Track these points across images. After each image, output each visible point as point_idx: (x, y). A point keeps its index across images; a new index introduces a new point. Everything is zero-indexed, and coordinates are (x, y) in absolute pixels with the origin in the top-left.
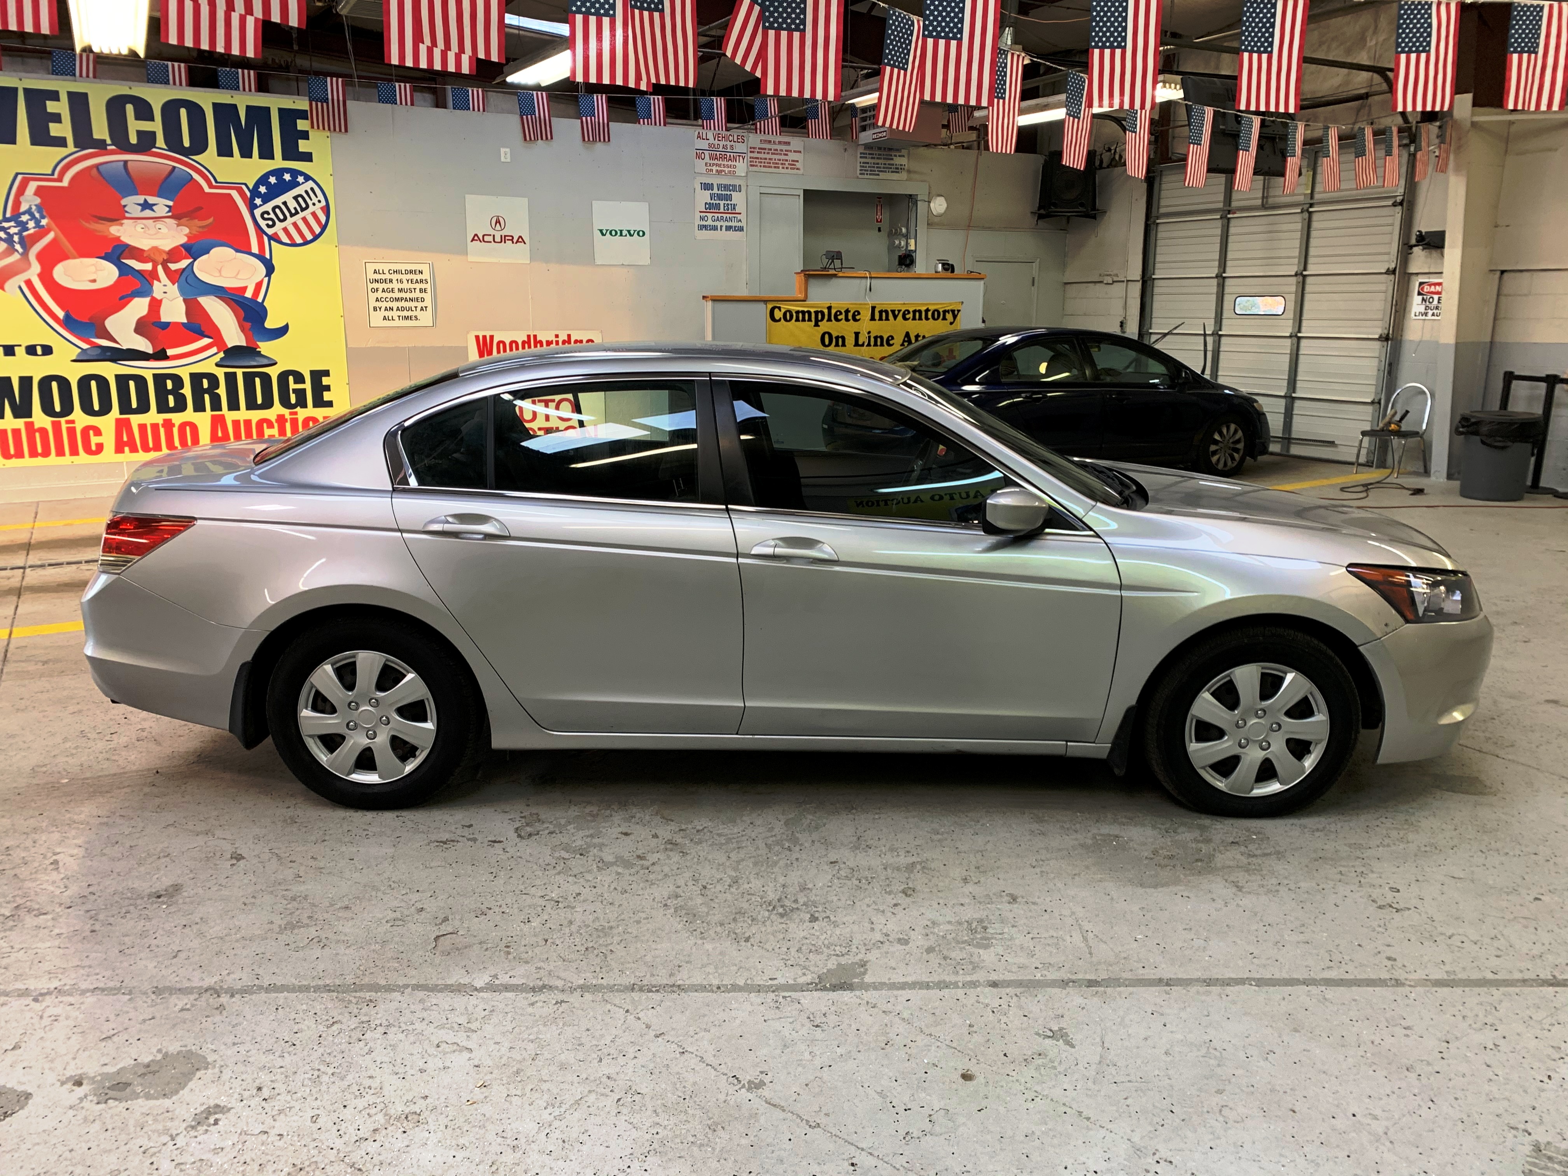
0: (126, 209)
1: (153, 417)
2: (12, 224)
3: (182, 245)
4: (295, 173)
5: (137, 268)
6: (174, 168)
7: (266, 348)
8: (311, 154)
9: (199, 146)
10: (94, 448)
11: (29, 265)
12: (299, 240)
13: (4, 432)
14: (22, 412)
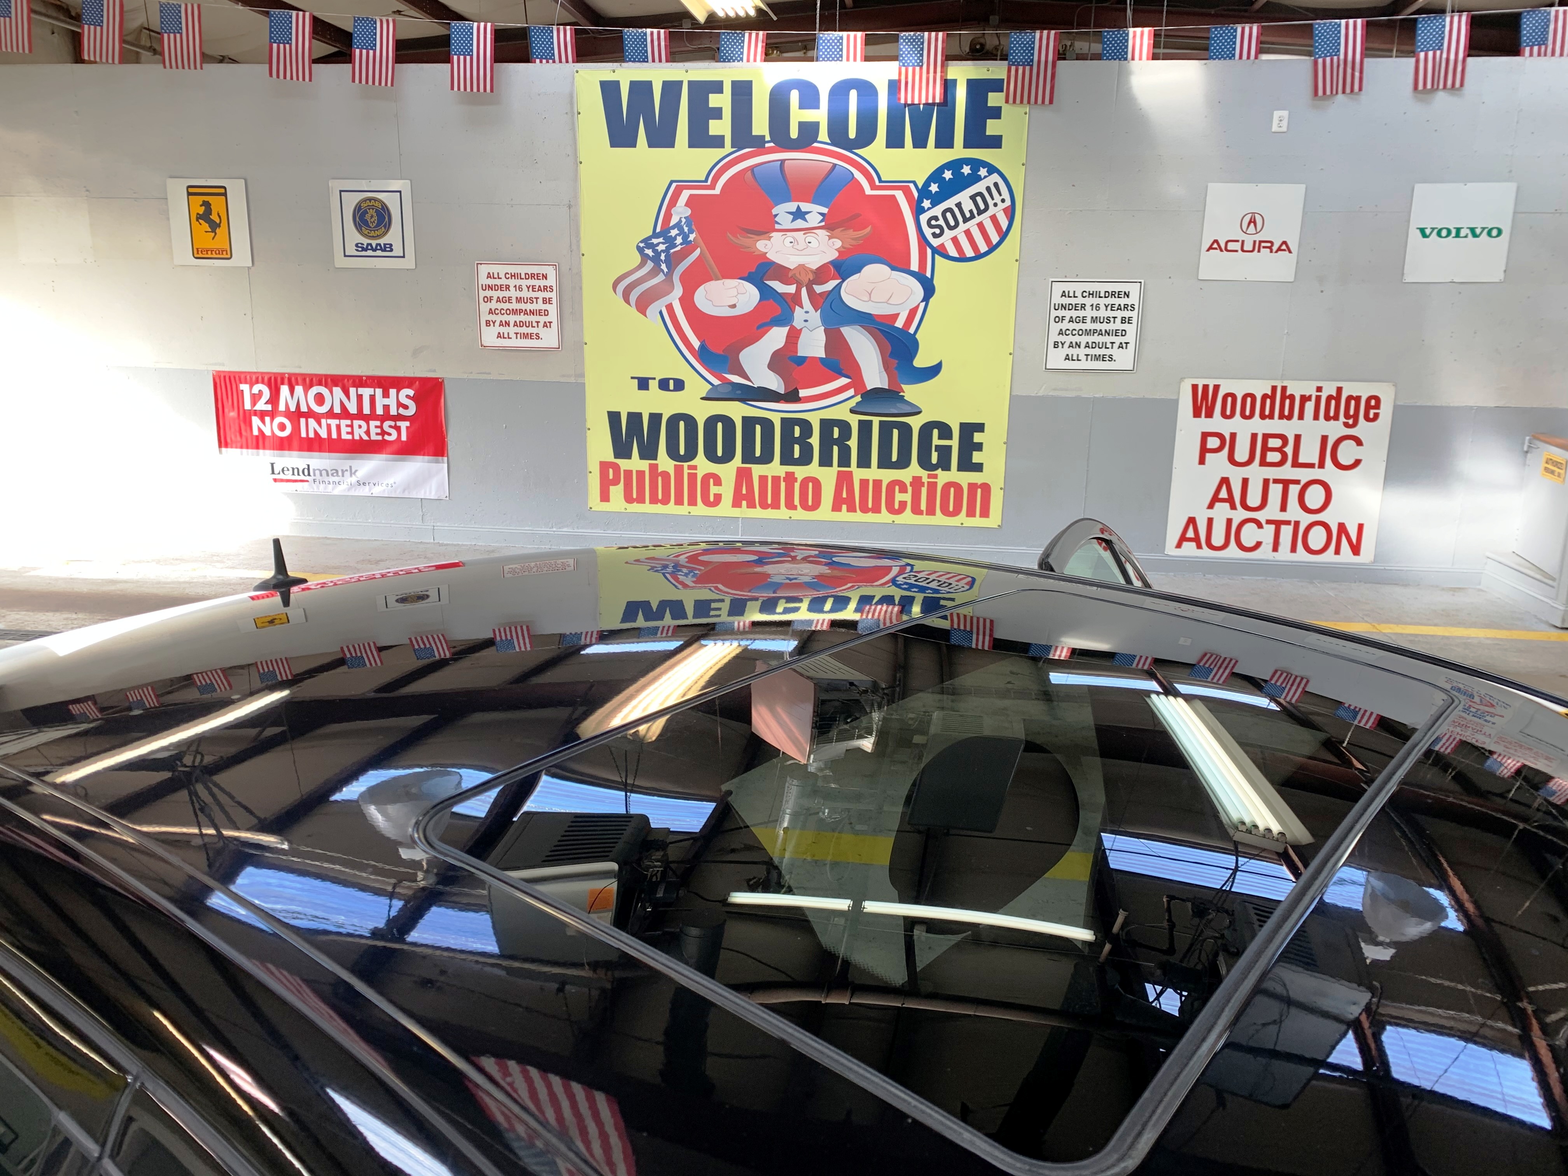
0: (776, 219)
1: (776, 468)
2: (661, 240)
3: (831, 262)
4: (976, 164)
5: (779, 291)
6: (835, 165)
8: (999, 138)
9: (866, 136)
10: (712, 499)
11: (672, 288)
12: (970, 253)
13: (628, 473)
14: (649, 452)
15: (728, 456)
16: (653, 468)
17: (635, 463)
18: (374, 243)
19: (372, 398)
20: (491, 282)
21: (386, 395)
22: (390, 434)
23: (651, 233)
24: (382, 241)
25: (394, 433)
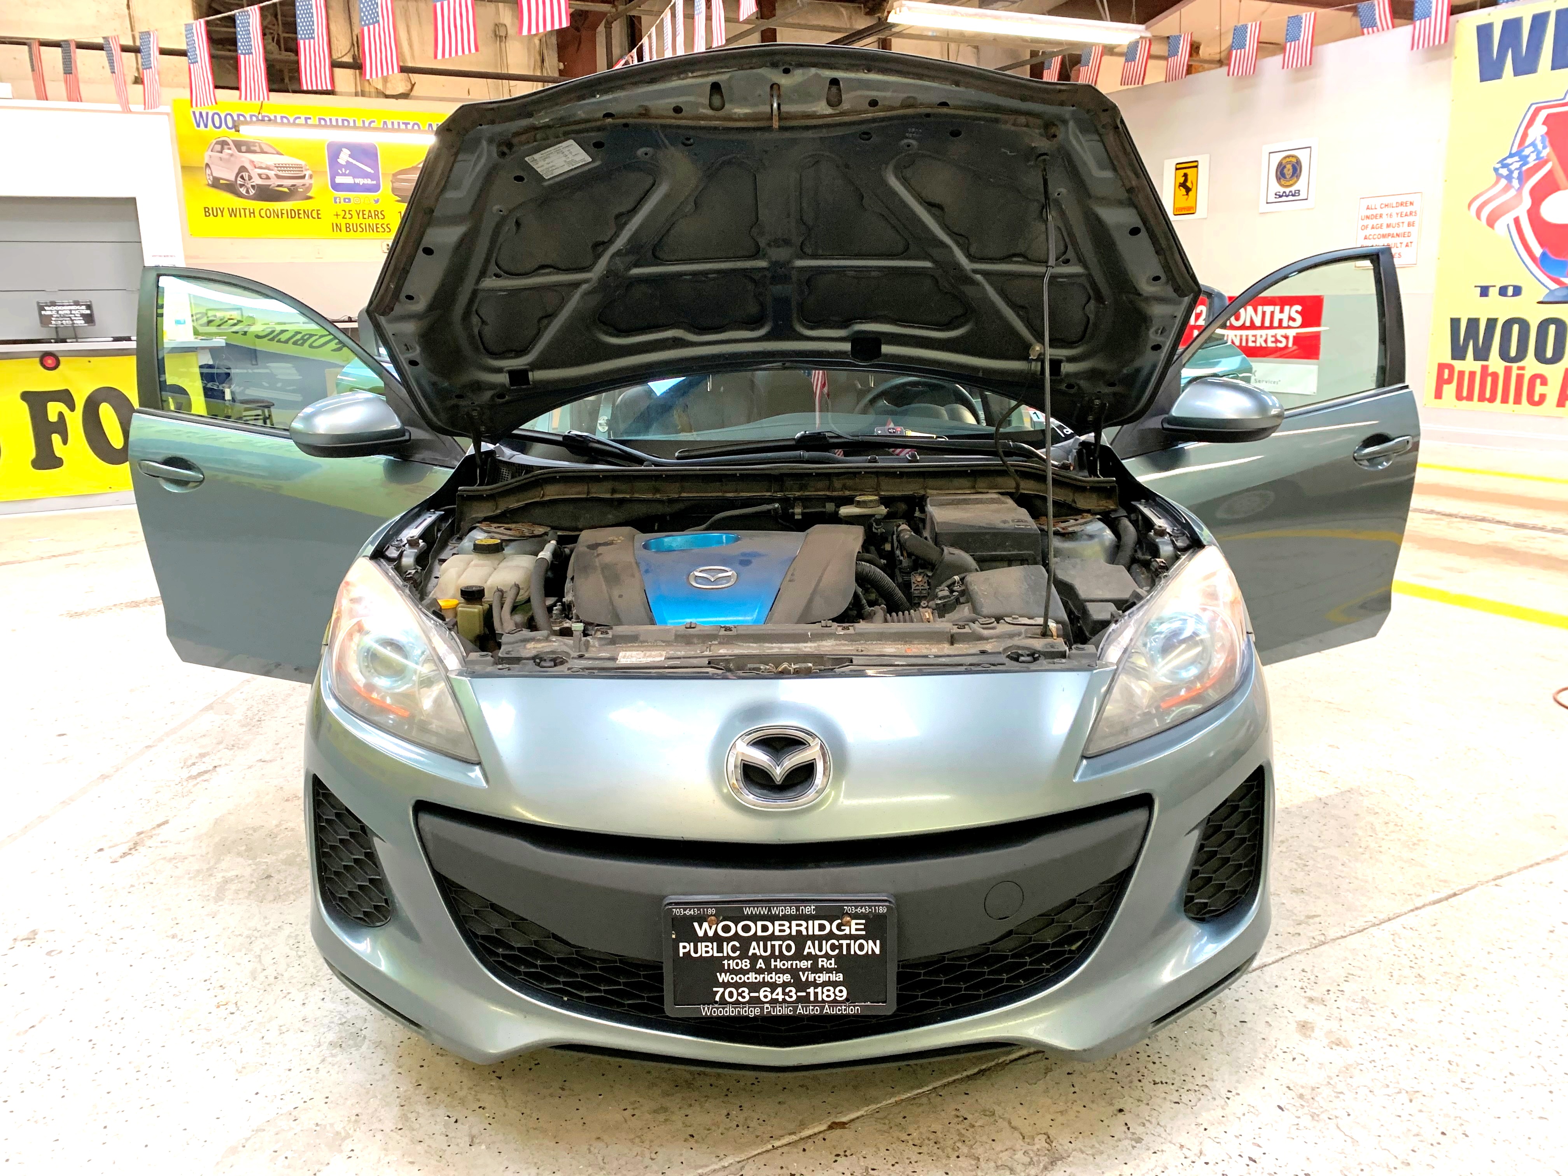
2: (1516, 158)
10: (1537, 398)
11: (1521, 201)
13: (1461, 374)
14: (1482, 354)
15: (1557, 358)
16: (1484, 369)
17: (1469, 364)
18: (1287, 190)
19: (1272, 313)
20: (1369, 213)
21: (1282, 311)
22: (1281, 342)
23: (1507, 154)
24: (1293, 189)
25: (1284, 340)
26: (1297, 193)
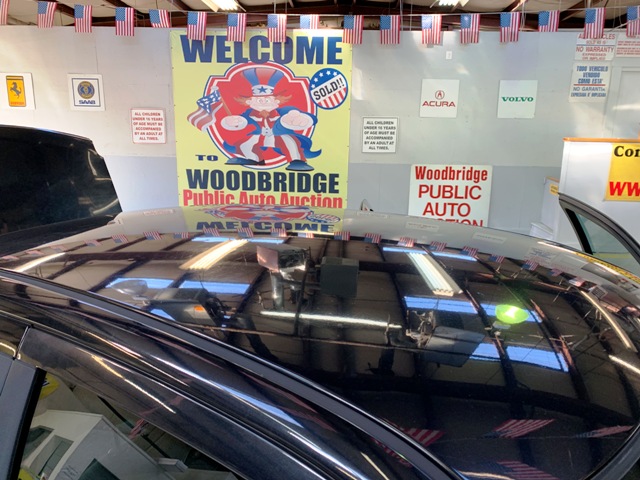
0: (254, 92)
1: (256, 192)
2: (207, 99)
3: (276, 109)
4: (332, 71)
5: (256, 120)
6: (276, 70)
7: (310, 161)
8: (341, 60)
9: (289, 59)
11: (212, 119)
12: (331, 106)
13: (195, 194)
14: (204, 186)
15: (237, 188)
16: (206, 192)
18: (87, 100)
20: (137, 116)
23: (202, 97)
24: (91, 100)
26: (93, 102)
